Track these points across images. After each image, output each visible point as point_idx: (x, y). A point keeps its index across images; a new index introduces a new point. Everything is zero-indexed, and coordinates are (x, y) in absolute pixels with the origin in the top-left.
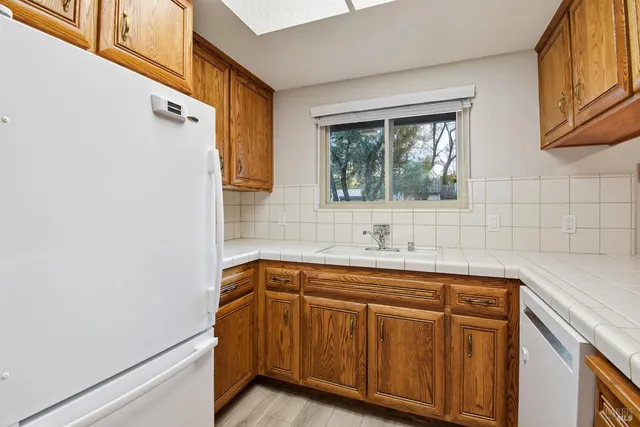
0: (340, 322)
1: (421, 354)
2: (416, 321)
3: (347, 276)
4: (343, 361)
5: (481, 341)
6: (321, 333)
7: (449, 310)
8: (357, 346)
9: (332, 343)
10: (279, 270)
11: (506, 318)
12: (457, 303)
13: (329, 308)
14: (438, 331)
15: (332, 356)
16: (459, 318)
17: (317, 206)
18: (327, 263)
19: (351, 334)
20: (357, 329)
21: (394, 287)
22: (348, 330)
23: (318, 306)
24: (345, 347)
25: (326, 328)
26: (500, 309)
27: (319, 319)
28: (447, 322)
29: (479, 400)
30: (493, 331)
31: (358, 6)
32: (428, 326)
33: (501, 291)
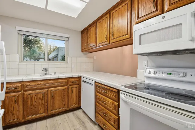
0: (39, 97)
1: (62, 97)
2: (61, 90)
3: (41, 82)
4: (40, 107)
5: (74, 90)
6: (31, 102)
7: (68, 85)
8: (45, 101)
9: (36, 104)
10: (11, 86)
11: (78, 84)
12: (70, 83)
13: (35, 93)
14: (66, 90)
15: (36, 107)
16: (71, 87)
17: (18, 62)
18: (33, 80)
19: (43, 98)
20: (45, 97)
21: (55, 83)
22: (42, 97)
23: (30, 94)
24: (41, 103)
25: (33, 100)
26: (78, 83)
27: (31, 98)
28: (68, 88)
29: (74, 102)
30: (76, 87)
31: (48, 8)
32: (64, 90)
33: (78, 79)
